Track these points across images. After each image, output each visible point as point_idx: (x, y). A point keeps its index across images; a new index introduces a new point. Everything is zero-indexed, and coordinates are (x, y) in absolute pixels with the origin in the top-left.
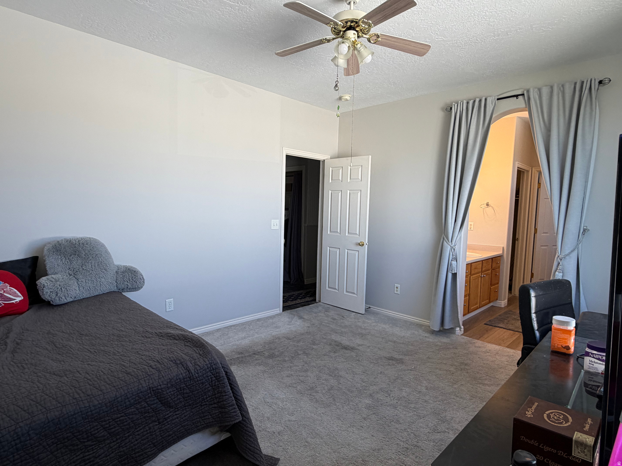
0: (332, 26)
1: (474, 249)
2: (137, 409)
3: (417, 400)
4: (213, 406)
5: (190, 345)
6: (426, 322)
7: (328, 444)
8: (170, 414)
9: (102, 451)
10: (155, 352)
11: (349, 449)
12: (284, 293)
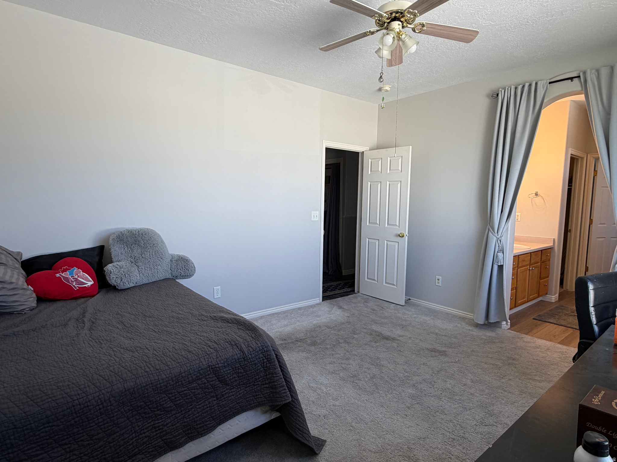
0: (376, 18)
1: (520, 240)
2: (199, 385)
3: (462, 392)
4: (265, 386)
5: (243, 329)
6: (470, 316)
7: (373, 430)
8: (227, 391)
9: (169, 420)
10: (211, 334)
11: (394, 436)
12: (323, 283)
